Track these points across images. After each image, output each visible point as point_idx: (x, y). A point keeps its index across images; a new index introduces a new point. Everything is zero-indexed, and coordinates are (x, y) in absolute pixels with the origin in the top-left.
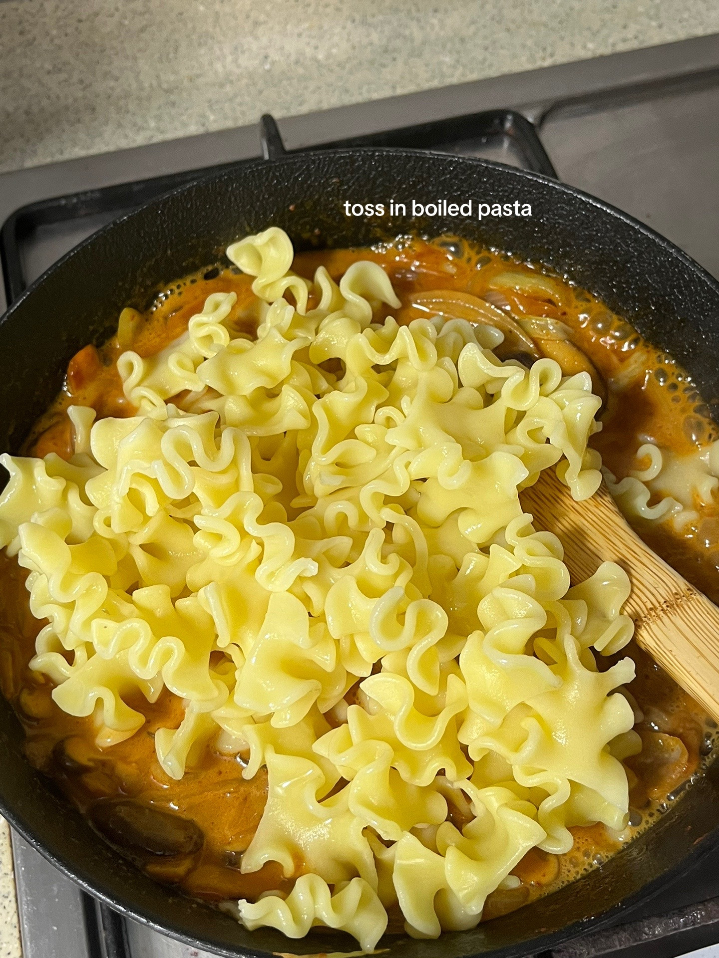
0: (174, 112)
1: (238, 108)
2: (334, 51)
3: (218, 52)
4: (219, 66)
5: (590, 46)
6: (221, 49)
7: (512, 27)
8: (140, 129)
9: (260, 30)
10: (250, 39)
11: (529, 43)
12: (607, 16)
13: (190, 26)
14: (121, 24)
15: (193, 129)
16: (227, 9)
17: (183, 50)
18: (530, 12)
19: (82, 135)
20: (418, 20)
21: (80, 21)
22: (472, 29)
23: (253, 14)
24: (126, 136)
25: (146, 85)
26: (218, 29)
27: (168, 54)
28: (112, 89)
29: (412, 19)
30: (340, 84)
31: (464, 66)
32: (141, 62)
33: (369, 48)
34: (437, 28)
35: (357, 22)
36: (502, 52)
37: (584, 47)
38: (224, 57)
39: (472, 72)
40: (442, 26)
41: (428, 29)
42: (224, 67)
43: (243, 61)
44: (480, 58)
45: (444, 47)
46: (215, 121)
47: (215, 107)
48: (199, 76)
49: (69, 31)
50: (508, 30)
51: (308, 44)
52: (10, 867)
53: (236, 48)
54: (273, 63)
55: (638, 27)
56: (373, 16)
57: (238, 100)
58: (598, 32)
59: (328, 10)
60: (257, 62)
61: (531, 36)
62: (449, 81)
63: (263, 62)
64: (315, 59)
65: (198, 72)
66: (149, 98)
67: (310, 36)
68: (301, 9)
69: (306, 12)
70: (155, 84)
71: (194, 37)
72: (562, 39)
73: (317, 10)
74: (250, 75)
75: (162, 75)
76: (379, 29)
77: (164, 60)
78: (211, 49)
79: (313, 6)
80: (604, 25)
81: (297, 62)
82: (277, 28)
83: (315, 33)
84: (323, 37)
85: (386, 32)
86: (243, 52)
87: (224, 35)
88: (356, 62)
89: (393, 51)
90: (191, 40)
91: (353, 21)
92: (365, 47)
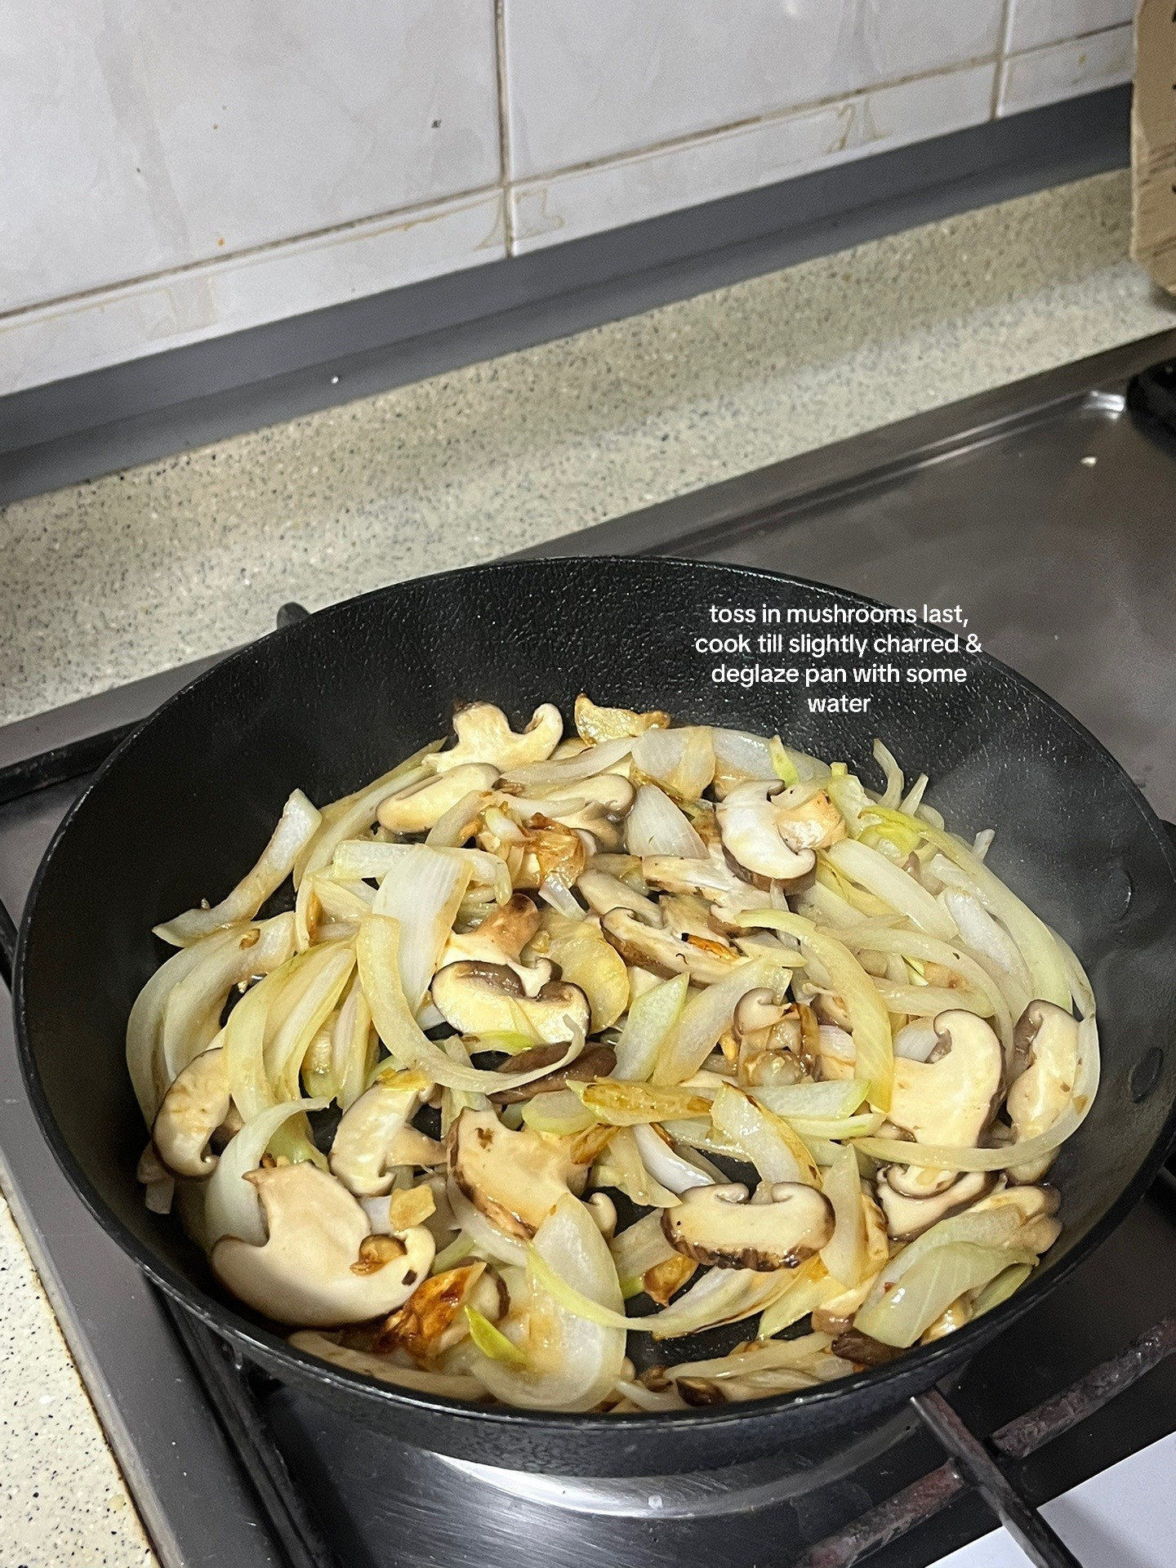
0: (133, 653)
1: (220, 634)
2: (330, 552)
3: (179, 573)
4: (182, 590)
5: (648, 497)
6: (182, 568)
7: (547, 493)
8: (93, 678)
9: (231, 538)
10: (220, 551)
11: (572, 505)
12: (657, 464)
13: (140, 541)
14: (51, 550)
16: (188, 514)
17: (131, 577)
18: (563, 472)
19: (15, 700)
20: (429, 500)
22: (498, 502)
23: (220, 518)
24: (75, 689)
25: (88, 628)
26: (176, 542)
27: (113, 583)
28: (42, 639)
29: (421, 499)
30: (348, 586)
31: (501, 541)
32: (77, 599)
33: (373, 542)
34: (453, 507)
35: (353, 510)
36: (543, 520)
37: (641, 499)
38: (188, 579)
40: (460, 504)
41: (443, 509)
42: (190, 590)
43: (214, 578)
44: (517, 531)
45: (468, 527)
46: (193, 652)
47: (188, 638)
48: (157, 606)
50: (541, 497)
51: (294, 547)
53: (203, 565)
54: (253, 576)
55: (699, 469)
56: (372, 501)
57: (218, 625)
58: (653, 481)
59: (314, 501)
60: (231, 579)
61: (572, 499)
64: (306, 564)
65: (155, 601)
66: (95, 643)
67: (294, 537)
68: (280, 503)
69: (287, 505)
70: (100, 624)
71: (146, 556)
72: (611, 495)
73: (301, 501)
74: (227, 596)
75: (107, 611)
76: (381, 517)
77: (107, 591)
78: (169, 569)
79: (295, 497)
80: (656, 473)
81: (284, 571)
82: (252, 532)
83: (301, 532)
84: (312, 535)
85: (391, 520)
86: (212, 568)
87: (185, 548)
88: (360, 559)
89: (405, 540)
90: (142, 561)
91: (348, 511)
92: (369, 541)
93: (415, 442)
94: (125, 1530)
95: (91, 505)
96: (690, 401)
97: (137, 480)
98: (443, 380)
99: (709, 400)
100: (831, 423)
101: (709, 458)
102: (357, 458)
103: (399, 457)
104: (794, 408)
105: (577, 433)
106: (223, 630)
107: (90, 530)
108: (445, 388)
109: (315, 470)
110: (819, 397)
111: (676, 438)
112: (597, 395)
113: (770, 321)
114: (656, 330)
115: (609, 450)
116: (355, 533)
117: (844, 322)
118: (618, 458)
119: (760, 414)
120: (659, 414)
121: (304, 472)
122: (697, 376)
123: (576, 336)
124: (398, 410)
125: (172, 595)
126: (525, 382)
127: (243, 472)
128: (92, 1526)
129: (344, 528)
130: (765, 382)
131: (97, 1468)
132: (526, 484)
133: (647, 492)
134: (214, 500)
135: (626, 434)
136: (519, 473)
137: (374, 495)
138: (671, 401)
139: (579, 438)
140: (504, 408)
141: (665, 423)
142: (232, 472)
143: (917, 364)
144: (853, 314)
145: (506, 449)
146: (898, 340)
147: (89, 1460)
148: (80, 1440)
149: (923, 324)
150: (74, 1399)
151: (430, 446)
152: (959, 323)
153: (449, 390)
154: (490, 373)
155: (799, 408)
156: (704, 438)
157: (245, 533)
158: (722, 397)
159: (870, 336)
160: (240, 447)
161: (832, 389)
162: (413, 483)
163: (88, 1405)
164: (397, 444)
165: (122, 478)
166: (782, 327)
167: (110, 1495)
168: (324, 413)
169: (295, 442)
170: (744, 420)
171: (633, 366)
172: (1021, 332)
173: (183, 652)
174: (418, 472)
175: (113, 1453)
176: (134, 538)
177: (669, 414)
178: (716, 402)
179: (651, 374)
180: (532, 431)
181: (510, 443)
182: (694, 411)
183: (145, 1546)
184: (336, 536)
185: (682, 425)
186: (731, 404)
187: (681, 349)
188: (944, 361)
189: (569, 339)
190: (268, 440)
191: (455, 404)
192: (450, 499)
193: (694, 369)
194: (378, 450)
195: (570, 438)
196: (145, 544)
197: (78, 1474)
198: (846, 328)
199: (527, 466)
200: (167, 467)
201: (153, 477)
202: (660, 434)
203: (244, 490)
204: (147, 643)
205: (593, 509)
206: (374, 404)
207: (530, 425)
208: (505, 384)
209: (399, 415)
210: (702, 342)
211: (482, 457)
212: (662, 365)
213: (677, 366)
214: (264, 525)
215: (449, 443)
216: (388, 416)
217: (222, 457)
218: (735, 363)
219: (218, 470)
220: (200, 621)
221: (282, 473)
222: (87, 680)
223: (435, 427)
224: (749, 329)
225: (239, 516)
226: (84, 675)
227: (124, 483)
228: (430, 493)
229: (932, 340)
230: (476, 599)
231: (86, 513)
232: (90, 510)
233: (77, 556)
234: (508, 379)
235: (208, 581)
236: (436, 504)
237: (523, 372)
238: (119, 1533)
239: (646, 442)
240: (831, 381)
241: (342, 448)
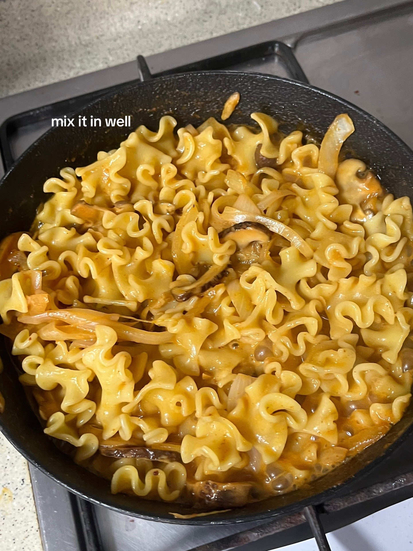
0: (89, 57)
1: (125, 52)
2: (177, 15)
3: (111, 22)
4: (113, 29)
6: (113, 19)
8: (72, 68)
9: (134, 7)
10: (129, 13)
13: (94, 8)
14: (56, 10)
15: (101, 66)
17: (92, 22)
19: (40, 75)
21: (33, 11)
25: (73, 43)
26: (110, 9)
27: (83, 25)
28: (54, 47)
30: (181, 33)
31: (250, 17)
32: (69, 31)
33: (196, 12)
36: (272, 7)
38: (115, 23)
42: (116, 29)
43: (126, 24)
44: (259, 12)
45: (238, 8)
46: (113, 60)
47: (112, 52)
48: (102, 36)
49: (27, 17)
51: (162, 12)
53: (121, 18)
54: (143, 25)
57: (125, 47)
60: (133, 25)
63: (137, 26)
64: (166, 21)
65: (101, 33)
66: (75, 51)
67: (162, 8)
70: (78, 42)
71: (97, 14)
74: (131, 33)
75: (81, 37)
77: (82, 28)
78: (108, 20)
81: (156, 23)
82: (144, 5)
83: (165, 6)
84: (170, 8)
86: (126, 20)
87: (114, 11)
88: (189, 20)
89: (210, 12)
92: (194, 11)
106: (126, 50)
107: (72, 3)
116: (189, 8)
125: (108, 31)
129: (184, 5)
157: (140, 5)
173: (108, 59)
176: (91, 7)
184: (180, 8)
196: (97, 9)
204: (95, 53)
205: (295, 4)
214: (148, 2)
220: (118, 44)
222: (69, 69)
226: (68, 66)
233: (68, 13)
235: (124, 25)
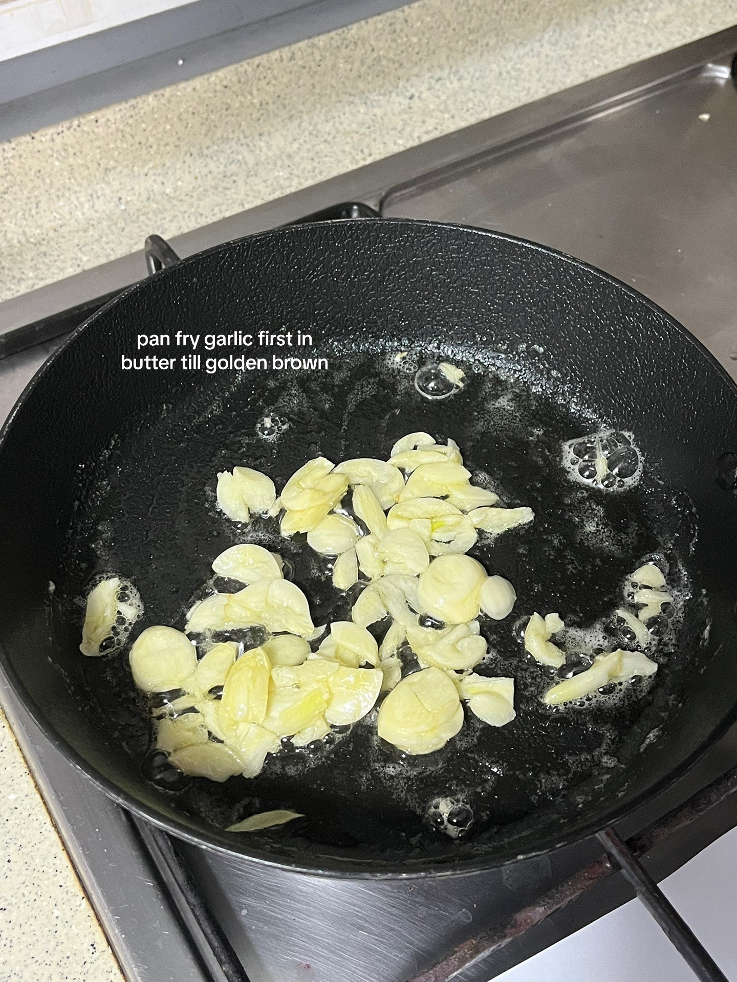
0: (47, 261)
1: (107, 247)
2: (180, 184)
3: (75, 202)
4: (78, 214)
5: (400, 142)
6: (78, 198)
7: (329, 138)
8: (20, 280)
9: (111, 176)
10: (104, 185)
11: (347, 148)
12: (406, 116)
13: (48, 181)
15: (70, 271)
16: (80, 161)
17: (43, 206)
18: (341, 123)
20: (248, 146)
22: (296, 145)
23: (103, 162)
24: (9, 289)
25: (15, 242)
26: (73, 181)
27: (30, 210)
29: (242, 145)
30: (193, 210)
31: (298, 176)
33: (209, 176)
34: (264, 150)
35: (195, 154)
36: (327, 159)
37: (395, 143)
38: (82, 205)
39: (307, 180)
40: (269, 148)
41: (258, 152)
42: (83, 214)
43: (100, 205)
44: (309, 167)
45: (275, 164)
46: (89, 261)
47: (83, 249)
48: (62, 226)
50: (326, 141)
51: (155, 181)
52: (105, 944)
53: (92, 195)
54: (127, 203)
55: (435, 120)
56: (208, 147)
57: (104, 239)
58: (403, 129)
59: (168, 148)
60: (112, 205)
61: (347, 143)
62: (288, 191)
63: (117, 205)
64: (163, 194)
65: (60, 222)
66: (20, 254)
67: (154, 174)
68: (144, 151)
69: (149, 153)
70: (23, 240)
71: (52, 191)
72: (374, 140)
73: (159, 149)
74: (109, 218)
75: (27, 230)
76: (215, 159)
77: (27, 216)
78: (69, 199)
79: (155, 147)
80: (406, 124)
81: (149, 199)
82: (126, 171)
83: (159, 171)
84: (167, 173)
85: (222, 160)
86: (98, 198)
87: (79, 185)
88: (201, 189)
89: (232, 175)
90: (50, 194)
91: (191, 155)
93: (237, 105)
94: (68, 884)
95: (13, 157)
96: (429, 70)
97: (43, 139)
98: (257, 60)
99: (442, 69)
100: (527, 85)
101: (442, 112)
102: (197, 118)
103: (227, 116)
104: (501, 74)
105: (350, 95)
106: (108, 243)
107: (13, 175)
108: (258, 66)
109: (168, 127)
110: (518, 66)
111: (419, 97)
112: (363, 69)
113: (486, 12)
114: (406, 21)
115: (373, 106)
116: (197, 171)
117: (537, 10)
118: (378, 112)
119: (477, 79)
120: (408, 80)
121: (161, 129)
122: (434, 53)
123: (350, 27)
124: (225, 83)
125: (72, 218)
126: (314, 60)
127: (118, 130)
128: (46, 882)
129: (189, 167)
130: (481, 55)
131: (48, 843)
132: (315, 133)
133: (400, 138)
134: (98, 151)
135: (385, 95)
136: (310, 124)
137: (209, 143)
138: (416, 71)
139: (351, 99)
140: (299, 79)
141: (412, 86)
142: (110, 131)
143: (586, 40)
144: (544, 6)
145: (301, 107)
146: (574, 22)
147: (42, 838)
148: (36, 824)
149: (591, 11)
150: (31, 796)
151: (248, 107)
152: (616, 9)
153: (261, 68)
154: (289, 55)
155: (504, 74)
156: (438, 97)
157: (121, 173)
158: (451, 67)
159: (555, 21)
160: (114, 114)
161: (527, 60)
162: (236, 135)
163: (41, 800)
164: (225, 107)
165: (33, 138)
166: (494, 16)
167: (57, 861)
168: (174, 87)
169: (153, 108)
170: (466, 83)
171: (390, 47)
172: (660, 15)
173: (81, 261)
174: (240, 125)
175: (58, 832)
176: (43, 179)
177: (414, 79)
178: (447, 71)
179: (402, 52)
180: (319, 94)
181: (304, 103)
182: (432, 77)
183: (82, 894)
184: (184, 172)
185: (424, 87)
186: (457, 71)
187: (423, 33)
188: (606, 38)
189: (345, 29)
190: (134, 108)
191: (265, 78)
192: (262, 144)
193: (432, 48)
194: (212, 111)
195: (345, 98)
196: (52, 182)
197: (36, 847)
198: (538, 16)
199: (315, 119)
200: (64, 129)
201: (55, 136)
202: (408, 94)
203: (119, 143)
204: (56, 253)
205: (362, 151)
206: (208, 79)
207: (317, 90)
208: (300, 63)
209: (226, 87)
210: (438, 28)
211: (284, 114)
212: (410, 46)
213: (421, 46)
214: (133, 167)
215: (261, 105)
216: (218, 88)
217: (102, 121)
218: (460, 43)
219: (100, 129)
220: (92, 236)
221: (145, 130)
222: (16, 281)
223: (251, 94)
224: (471, 18)
225: (116, 161)
226: (14, 277)
227: (34, 141)
228: (248, 141)
229: (597, 22)
230: (284, 251)
231: (9, 163)
232: (12, 161)
233: (5, 193)
234: (302, 58)
235: (96, 207)
236: (253, 148)
237: (313, 53)
238: (64, 886)
239: (398, 101)
240: (527, 54)
241: (186, 111)
